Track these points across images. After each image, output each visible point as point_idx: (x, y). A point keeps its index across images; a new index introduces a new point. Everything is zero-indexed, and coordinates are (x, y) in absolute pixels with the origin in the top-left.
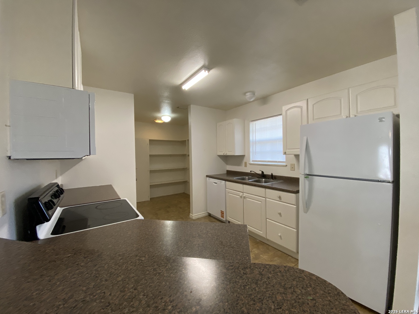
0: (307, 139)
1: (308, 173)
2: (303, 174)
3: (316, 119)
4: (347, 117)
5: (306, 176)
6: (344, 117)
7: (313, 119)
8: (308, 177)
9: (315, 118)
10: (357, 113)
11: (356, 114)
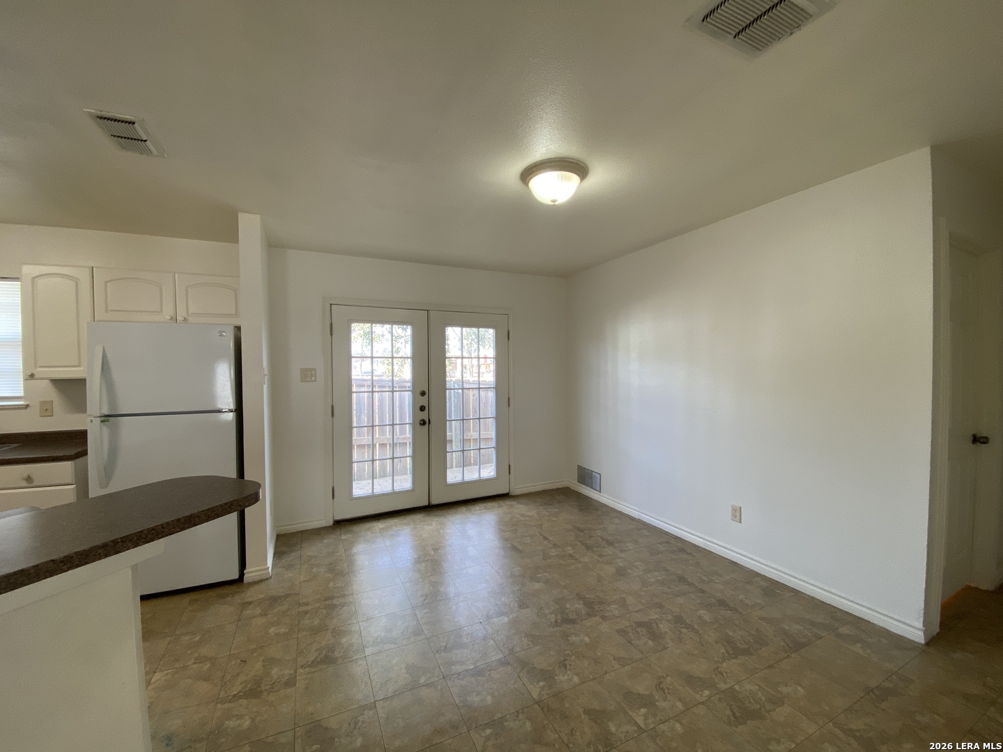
0: (104, 349)
1: (107, 413)
2: (99, 415)
3: (112, 311)
4: (172, 318)
5: (103, 419)
6: (168, 317)
7: (107, 311)
8: (108, 421)
9: (109, 308)
10: (188, 315)
11: (186, 317)
